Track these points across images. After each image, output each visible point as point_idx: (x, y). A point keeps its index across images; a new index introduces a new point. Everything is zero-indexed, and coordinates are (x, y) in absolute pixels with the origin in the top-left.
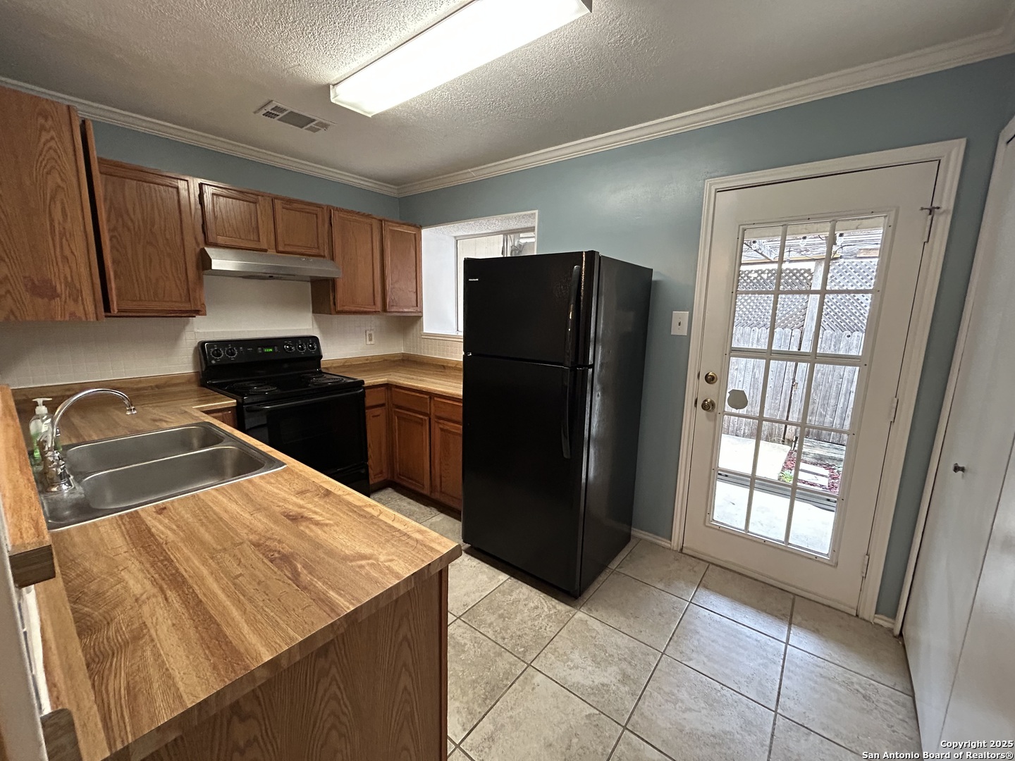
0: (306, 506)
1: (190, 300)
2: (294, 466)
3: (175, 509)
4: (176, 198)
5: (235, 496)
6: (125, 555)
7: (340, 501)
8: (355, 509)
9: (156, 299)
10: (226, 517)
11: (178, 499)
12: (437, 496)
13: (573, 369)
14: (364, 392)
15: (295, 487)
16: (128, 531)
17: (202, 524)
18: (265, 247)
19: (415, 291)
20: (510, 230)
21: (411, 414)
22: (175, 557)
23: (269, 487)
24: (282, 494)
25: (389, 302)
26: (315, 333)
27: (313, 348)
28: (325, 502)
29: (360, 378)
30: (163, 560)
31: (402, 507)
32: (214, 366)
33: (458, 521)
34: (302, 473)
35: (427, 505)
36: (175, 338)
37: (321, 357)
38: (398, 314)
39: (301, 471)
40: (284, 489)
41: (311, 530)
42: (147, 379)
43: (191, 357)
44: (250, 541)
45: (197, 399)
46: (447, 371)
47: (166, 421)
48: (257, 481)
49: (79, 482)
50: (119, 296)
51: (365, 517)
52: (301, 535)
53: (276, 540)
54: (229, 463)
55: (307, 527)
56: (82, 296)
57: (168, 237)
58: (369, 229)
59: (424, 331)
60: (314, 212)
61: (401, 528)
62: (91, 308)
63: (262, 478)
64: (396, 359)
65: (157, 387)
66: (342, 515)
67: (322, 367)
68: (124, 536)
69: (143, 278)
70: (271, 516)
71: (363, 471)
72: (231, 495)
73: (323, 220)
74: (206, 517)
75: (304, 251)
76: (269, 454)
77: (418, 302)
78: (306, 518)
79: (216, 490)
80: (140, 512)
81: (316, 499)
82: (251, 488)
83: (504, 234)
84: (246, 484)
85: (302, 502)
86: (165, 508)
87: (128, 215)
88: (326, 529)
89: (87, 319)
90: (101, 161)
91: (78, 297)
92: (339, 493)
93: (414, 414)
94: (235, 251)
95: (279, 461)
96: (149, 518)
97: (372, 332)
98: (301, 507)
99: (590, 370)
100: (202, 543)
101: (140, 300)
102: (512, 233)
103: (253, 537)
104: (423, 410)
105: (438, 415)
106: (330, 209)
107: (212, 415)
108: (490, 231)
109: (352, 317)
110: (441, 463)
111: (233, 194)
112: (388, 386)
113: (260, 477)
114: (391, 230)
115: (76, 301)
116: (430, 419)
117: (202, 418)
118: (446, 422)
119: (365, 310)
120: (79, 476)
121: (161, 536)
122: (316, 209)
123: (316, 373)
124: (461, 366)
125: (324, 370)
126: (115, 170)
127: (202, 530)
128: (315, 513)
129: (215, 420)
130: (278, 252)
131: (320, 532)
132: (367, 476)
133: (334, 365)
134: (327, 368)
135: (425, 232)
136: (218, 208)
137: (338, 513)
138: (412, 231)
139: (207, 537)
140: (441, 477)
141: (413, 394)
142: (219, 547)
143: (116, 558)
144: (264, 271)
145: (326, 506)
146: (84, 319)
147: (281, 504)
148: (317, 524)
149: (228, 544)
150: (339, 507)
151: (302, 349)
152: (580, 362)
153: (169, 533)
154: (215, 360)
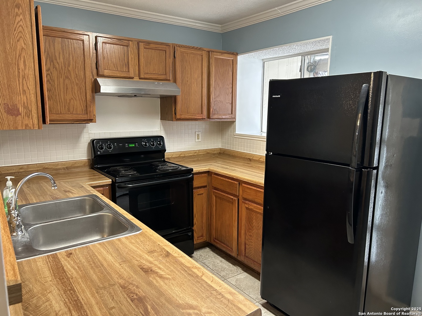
0: (154, 262)
1: (87, 114)
2: (146, 232)
3: (77, 255)
4: (82, 47)
5: (111, 250)
6: (51, 283)
7: (176, 261)
8: (186, 269)
9: (69, 113)
10: (105, 264)
11: (79, 248)
12: (242, 258)
13: (359, 170)
14: (193, 177)
15: (147, 247)
16: (51, 267)
17: (92, 268)
18: (132, 76)
19: (231, 102)
20: (307, 52)
21: (225, 194)
22: (77, 288)
23: (131, 246)
24: (139, 252)
25: (212, 111)
26: (162, 134)
27: (160, 144)
28: (166, 261)
29: (190, 166)
30: (70, 290)
31: (216, 263)
32: (99, 156)
33: (257, 281)
34: (152, 237)
35: (234, 264)
36: (77, 137)
37: (165, 150)
38: (219, 120)
39: (151, 236)
40: (140, 248)
41: (157, 281)
42: (62, 163)
43: (86, 149)
44: (120, 284)
45: (88, 178)
46: (252, 163)
47: (72, 193)
48: (124, 240)
49: (26, 230)
50: (50, 111)
51: (193, 276)
52: (150, 284)
53: (135, 285)
54: (107, 224)
55: (154, 278)
56: (32, 114)
57: (77, 72)
58: (200, 58)
59: (236, 133)
60: (164, 49)
61: (218, 288)
62: (36, 121)
63: (126, 238)
64: (215, 152)
65: (67, 168)
66: (177, 272)
67: (165, 157)
68: (49, 270)
69: (63, 99)
70: (132, 267)
71: (190, 234)
72: (108, 249)
73: (170, 54)
74: (94, 263)
75: (157, 77)
76: (131, 221)
77: (233, 111)
78: (154, 271)
79: (100, 244)
80: (58, 255)
81: (160, 258)
82: (120, 246)
83: (302, 56)
84: (117, 242)
85: (151, 259)
86: (71, 254)
87: (56, 60)
88: (166, 281)
89: (34, 128)
90: (45, 28)
91: (30, 114)
92: (176, 255)
93: (227, 195)
94: (114, 79)
95: (137, 227)
96: (63, 260)
97: (200, 133)
98: (151, 263)
99: (375, 171)
100: (92, 281)
101: (61, 113)
102: (309, 54)
103: (121, 281)
104: (234, 192)
105: (245, 197)
106: (174, 47)
107: (97, 189)
108: (291, 54)
109: (186, 123)
110: (245, 234)
111: (114, 41)
112: (209, 173)
113: (126, 237)
114: (216, 58)
115: (29, 117)
116: (238, 199)
117: (92, 192)
118: (250, 203)
119: (196, 117)
120: (27, 226)
121: (69, 272)
122: (165, 47)
123: (161, 162)
124: (264, 160)
125: (166, 160)
126: (51, 32)
127: (92, 272)
128: (160, 268)
129: (99, 193)
130: (140, 79)
131: (162, 283)
132: (192, 238)
133: (173, 156)
134: (168, 158)
135: (241, 58)
136: (105, 51)
137: (175, 270)
138: (230, 58)
139: (94, 277)
140: (245, 244)
141: (227, 180)
142: (101, 286)
143: (45, 284)
144: (131, 92)
145: (167, 264)
146: (32, 128)
147: (139, 259)
148: (161, 277)
149: (107, 284)
150: (175, 266)
151: (153, 145)
152: (366, 164)
153: (73, 271)
154: (100, 152)
